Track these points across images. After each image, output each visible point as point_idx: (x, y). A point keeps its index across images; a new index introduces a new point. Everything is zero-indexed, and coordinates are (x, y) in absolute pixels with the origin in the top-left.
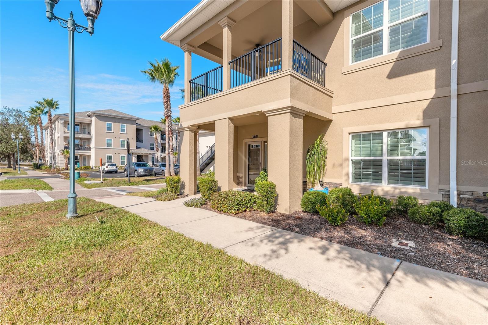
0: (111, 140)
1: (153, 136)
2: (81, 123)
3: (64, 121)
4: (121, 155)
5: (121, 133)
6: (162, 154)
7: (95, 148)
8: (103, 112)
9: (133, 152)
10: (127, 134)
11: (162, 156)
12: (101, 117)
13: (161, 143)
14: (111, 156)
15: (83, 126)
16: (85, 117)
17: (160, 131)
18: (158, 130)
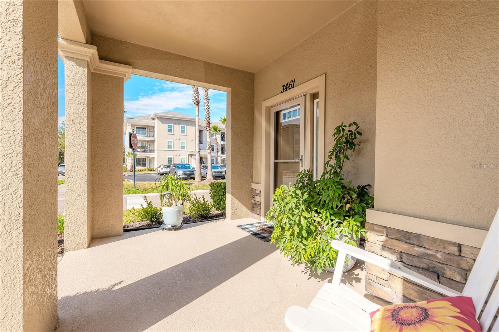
0: (172, 142)
1: (214, 137)
2: (147, 126)
3: (132, 125)
4: (180, 157)
5: (181, 135)
6: (222, 156)
7: (157, 150)
8: (164, 114)
9: (192, 154)
10: (187, 135)
11: (223, 158)
12: (163, 119)
13: (221, 145)
14: (172, 158)
15: (149, 129)
16: (150, 120)
17: (219, 131)
18: (217, 130)
